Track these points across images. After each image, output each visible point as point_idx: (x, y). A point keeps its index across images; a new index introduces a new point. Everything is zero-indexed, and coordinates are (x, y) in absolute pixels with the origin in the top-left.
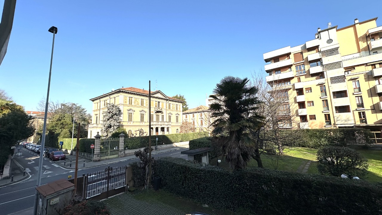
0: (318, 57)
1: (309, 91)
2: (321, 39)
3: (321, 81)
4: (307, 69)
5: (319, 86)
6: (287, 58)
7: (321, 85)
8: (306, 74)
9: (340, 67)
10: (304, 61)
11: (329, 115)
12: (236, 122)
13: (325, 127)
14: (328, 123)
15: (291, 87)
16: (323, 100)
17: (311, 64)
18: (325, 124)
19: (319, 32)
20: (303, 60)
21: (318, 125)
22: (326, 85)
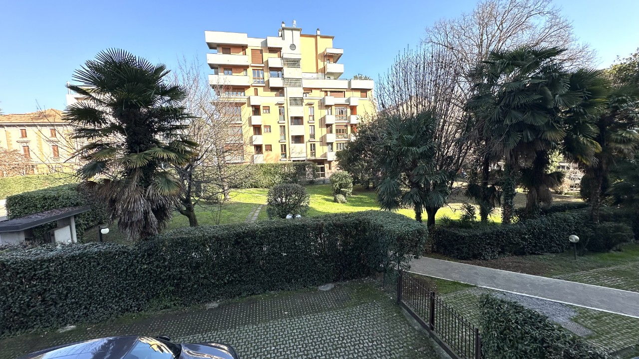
0: (280, 66)
1: (267, 111)
2: (284, 39)
3: (280, 99)
4: (266, 79)
5: (278, 106)
6: (241, 53)
7: (280, 105)
8: (264, 85)
9: (300, 86)
10: (263, 65)
11: (285, 145)
12: (141, 151)
13: (280, 160)
14: (284, 156)
15: (244, 100)
16: (281, 126)
17: (272, 72)
18: (280, 156)
19: (283, 29)
20: (263, 63)
21: (274, 158)
22: (285, 105)
